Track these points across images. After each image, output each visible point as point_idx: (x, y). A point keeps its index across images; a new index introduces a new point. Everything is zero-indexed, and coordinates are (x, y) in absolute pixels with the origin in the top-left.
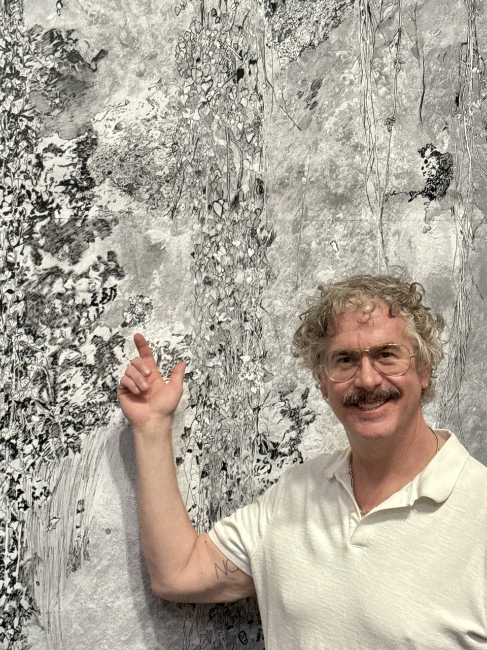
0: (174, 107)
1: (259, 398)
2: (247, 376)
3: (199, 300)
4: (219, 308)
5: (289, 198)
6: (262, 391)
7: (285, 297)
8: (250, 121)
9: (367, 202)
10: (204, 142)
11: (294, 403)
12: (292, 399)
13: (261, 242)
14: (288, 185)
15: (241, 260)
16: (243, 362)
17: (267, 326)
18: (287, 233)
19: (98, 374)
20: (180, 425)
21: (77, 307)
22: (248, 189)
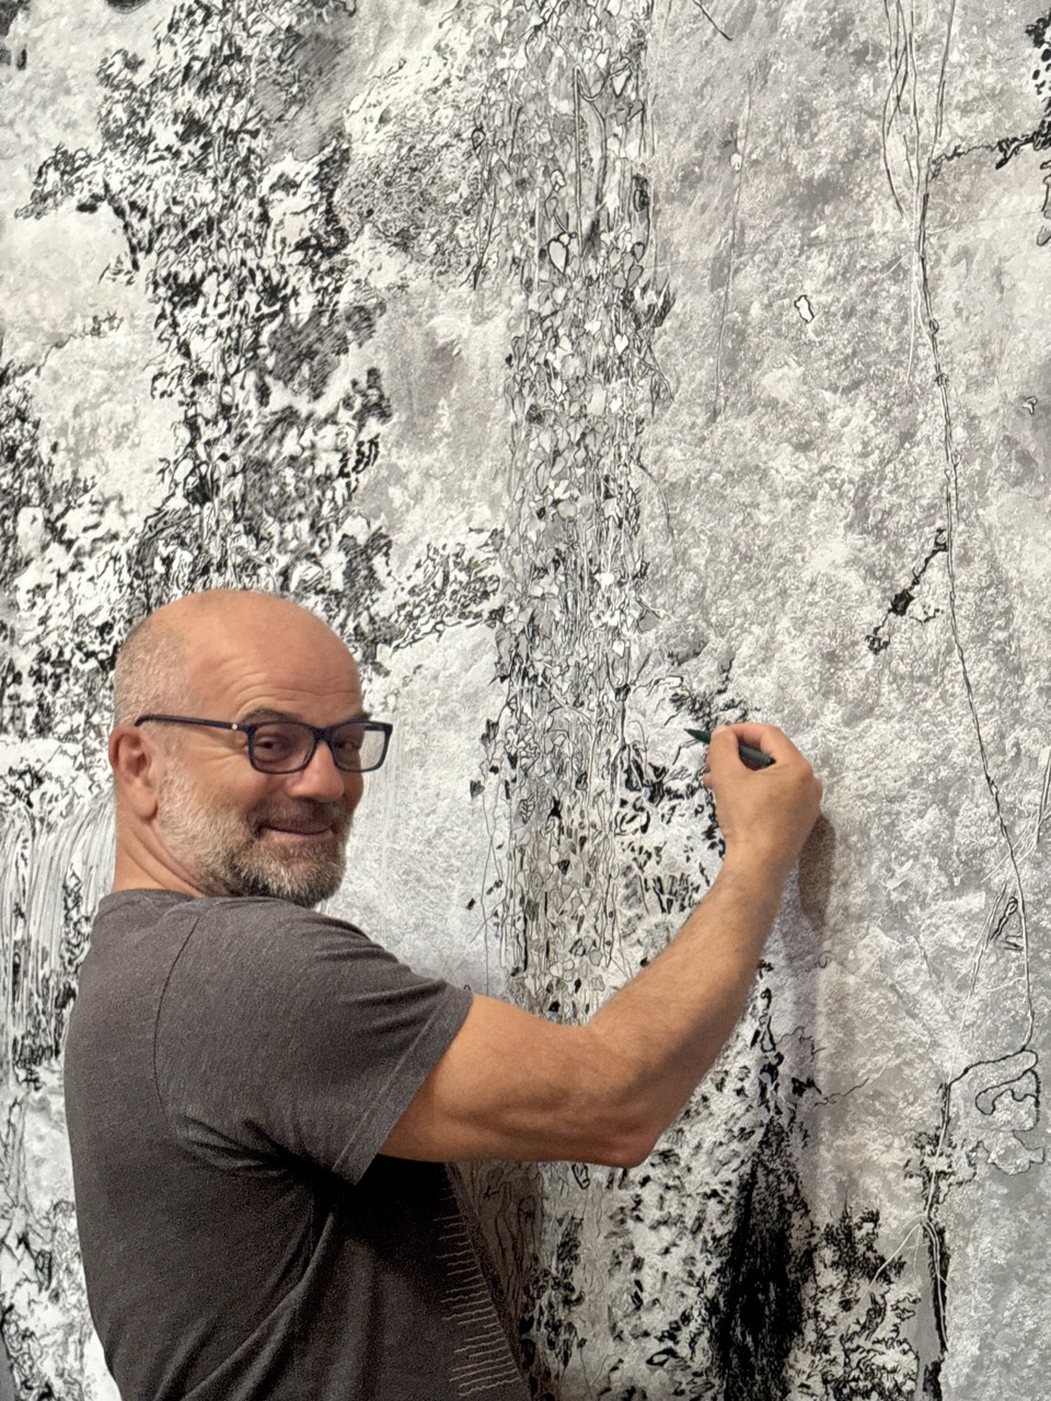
0: (481, 52)
1: (627, 666)
2: (605, 619)
3: (519, 455)
4: (556, 470)
5: (704, 208)
6: (635, 652)
7: (689, 438)
8: (622, 46)
9: (887, 188)
10: (532, 113)
11: (701, 681)
12: (697, 672)
13: (643, 319)
14: (700, 178)
15: (600, 364)
16: (599, 586)
17: (651, 508)
18: (697, 293)
19: (348, 608)
20: (480, 716)
21: (318, 480)
22: (618, 203)
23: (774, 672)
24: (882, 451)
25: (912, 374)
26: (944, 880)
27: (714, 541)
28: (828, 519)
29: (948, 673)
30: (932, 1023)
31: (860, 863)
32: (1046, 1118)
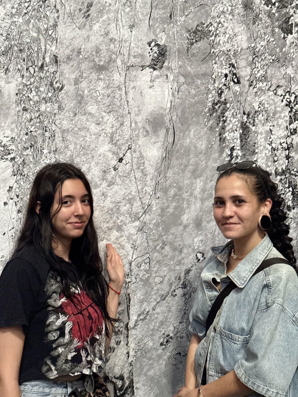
0: (8, 15)
2: (45, 161)
3: (20, 118)
4: (31, 124)
5: (72, 66)
7: (68, 119)
8: (51, 24)
9: (117, 70)
10: (25, 34)
13: (56, 89)
14: (71, 59)
15: (44, 99)
16: (43, 153)
17: (58, 135)
18: (71, 85)
20: (7, 185)
22: (49, 61)
24: (116, 127)
25: (123, 111)
26: (130, 219)
27: (75, 144)
28: (104, 141)
29: (131, 175)
30: (128, 250)
31: (111, 217)
32: (151, 267)
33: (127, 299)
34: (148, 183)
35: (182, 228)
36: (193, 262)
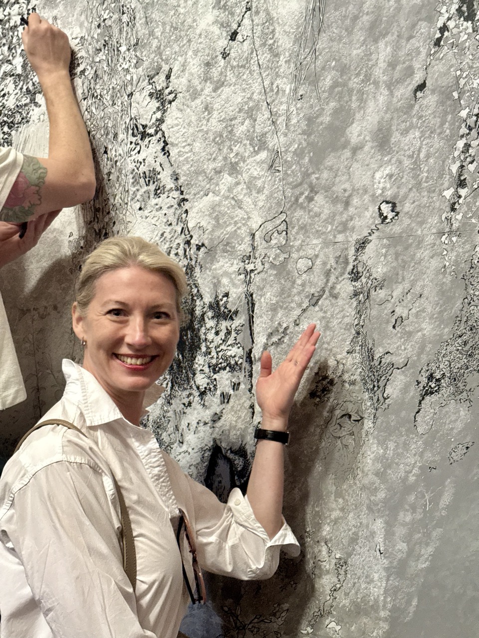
1: (132, 84)
2: (123, 66)
4: (104, 7)
6: (135, 78)
11: (160, 85)
12: (158, 81)
16: (121, 53)
17: (140, 15)
19: (24, 81)
21: (11, 28)
23: (187, 75)
26: (251, 149)
27: (164, 24)
28: (205, 6)
29: (252, 62)
30: (248, 210)
31: (220, 150)
32: (290, 239)
33: (248, 304)
34: (282, 70)
35: (349, 154)
36: (371, 224)
